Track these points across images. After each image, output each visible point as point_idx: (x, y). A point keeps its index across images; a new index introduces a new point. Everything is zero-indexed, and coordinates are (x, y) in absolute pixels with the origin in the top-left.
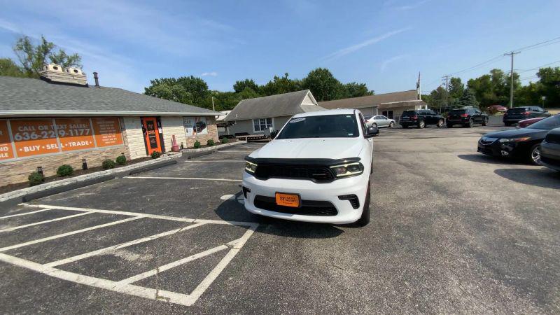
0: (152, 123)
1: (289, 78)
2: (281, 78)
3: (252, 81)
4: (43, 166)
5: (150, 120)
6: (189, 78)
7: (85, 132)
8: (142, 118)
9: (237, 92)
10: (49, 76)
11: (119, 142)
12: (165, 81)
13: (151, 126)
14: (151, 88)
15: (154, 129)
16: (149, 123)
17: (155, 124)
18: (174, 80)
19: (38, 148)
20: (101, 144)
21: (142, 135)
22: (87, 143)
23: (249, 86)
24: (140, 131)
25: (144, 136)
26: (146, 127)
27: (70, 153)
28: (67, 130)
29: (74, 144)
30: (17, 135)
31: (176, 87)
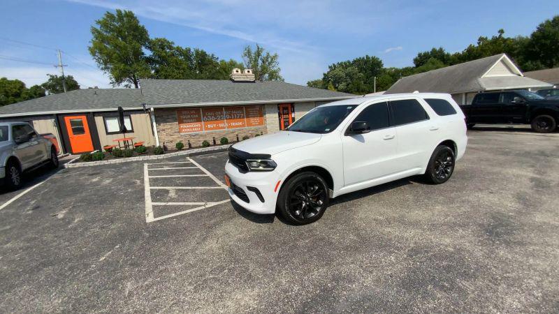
0: (287, 108)
1: (505, 36)
2: (490, 38)
3: (441, 49)
4: (216, 137)
5: (286, 106)
6: (364, 58)
7: (240, 116)
8: (279, 104)
9: (417, 66)
10: (233, 77)
11: (261, 123)
12: (341, 64)
13: (285, 111)
14: (328, 73)
15: (288, 114)
16: (284, 109)
17: (290, 109)
18: (349, 62)
19: (215, 125)
20: (249, 125)
21: (278, 118)
22: (241, 123)
23: (435, 57)
24: (277, 115)
25: (280, 120)
26: (281, 112)
27: (231, 130)
28: (230, 115)
29: (233, 124)
30: (205, 117)
31: (349, 69)
